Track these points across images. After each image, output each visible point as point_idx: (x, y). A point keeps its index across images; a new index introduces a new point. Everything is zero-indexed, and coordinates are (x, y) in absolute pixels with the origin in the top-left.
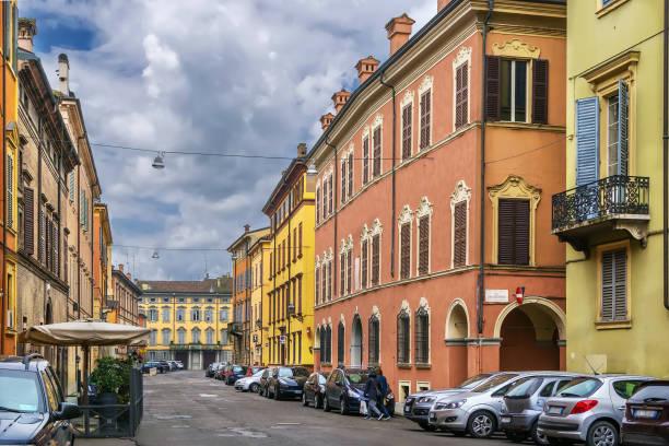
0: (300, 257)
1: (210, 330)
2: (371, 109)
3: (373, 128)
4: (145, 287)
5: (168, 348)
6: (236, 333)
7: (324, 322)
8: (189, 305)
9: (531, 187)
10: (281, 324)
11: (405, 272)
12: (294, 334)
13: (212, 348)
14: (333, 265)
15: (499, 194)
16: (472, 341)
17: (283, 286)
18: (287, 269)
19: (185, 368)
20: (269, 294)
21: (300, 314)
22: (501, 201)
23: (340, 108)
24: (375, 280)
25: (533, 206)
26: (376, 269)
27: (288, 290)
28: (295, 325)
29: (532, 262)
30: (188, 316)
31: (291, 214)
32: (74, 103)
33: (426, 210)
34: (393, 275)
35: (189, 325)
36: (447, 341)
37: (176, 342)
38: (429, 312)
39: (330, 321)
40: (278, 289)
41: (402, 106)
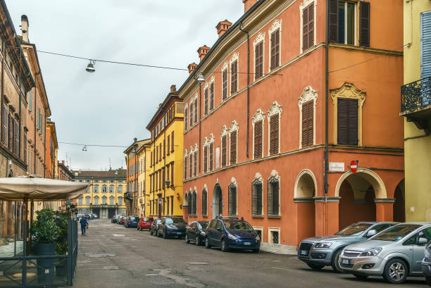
0: (173, 151)
1: (112, 197)
2: (229, 51)
3: (231, 62)
4: (77, 174)
5: (89, 207)
6: (129, 198)
7: (191, 189)
8: (101, 184)
9: (359, 91)
10: (159, 192)
11: (258, 154)
12: (168, 198)
13: (113, 207)
14: (198, 154)
15: (338, 95)
16: (320, 199)
17: (160, 170)
18: (163, 160)
19: (98, 218)
20: (150, 176)
21: (172, 186)
22: (339, 100)
23: (203, 57)
24: (233, 160)
25: (361, 103)
26: (233, 153)
27: (164, 172)
28: (169, 192)
29: (360, 144)
30: (100, 189)
31: (166, 128)
32: (32, 47)
33: (276, 111)
34: (248, 156)
35: (100, 195)
36: (295, 200)
37: (93, 204)
38: (279, 180)
39: (195, 188)
40: (157, 172)
41: (255, 44)
